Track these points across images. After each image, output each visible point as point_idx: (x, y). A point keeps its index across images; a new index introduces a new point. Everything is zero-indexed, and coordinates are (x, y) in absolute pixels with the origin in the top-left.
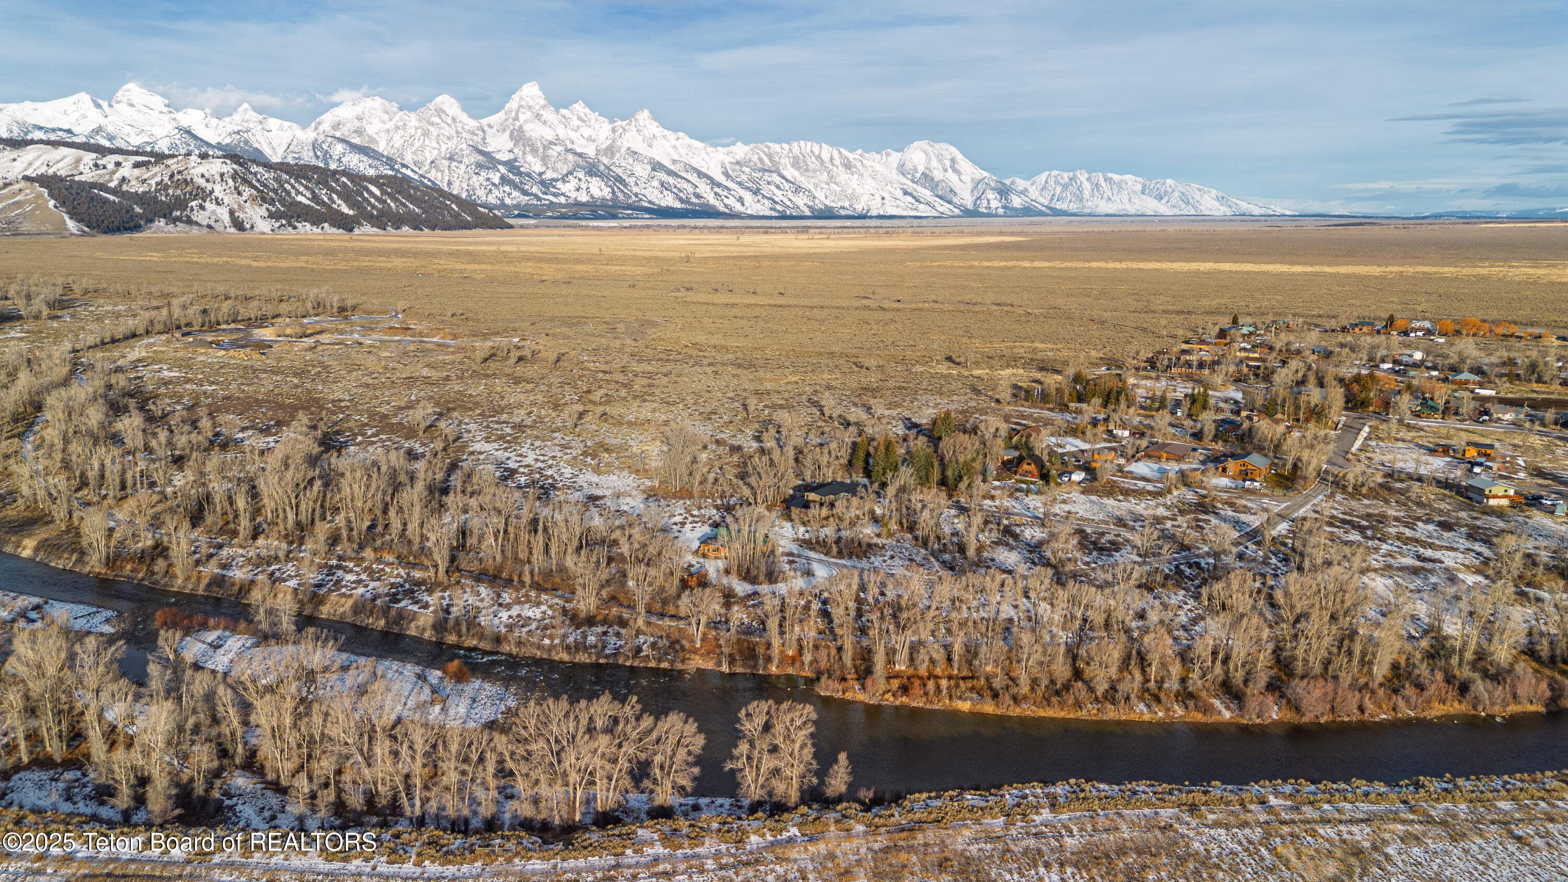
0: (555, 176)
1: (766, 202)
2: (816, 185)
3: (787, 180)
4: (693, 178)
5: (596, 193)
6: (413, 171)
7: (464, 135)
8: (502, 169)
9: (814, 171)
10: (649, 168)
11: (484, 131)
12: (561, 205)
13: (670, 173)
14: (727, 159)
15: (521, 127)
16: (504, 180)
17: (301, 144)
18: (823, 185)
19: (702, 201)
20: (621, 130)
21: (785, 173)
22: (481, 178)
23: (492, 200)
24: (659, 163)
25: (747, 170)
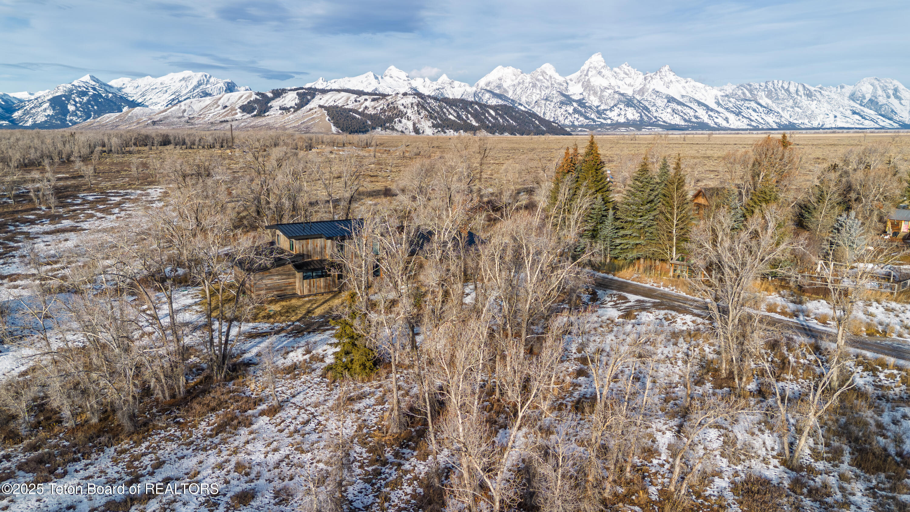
0: (606, 107)
1: (745, 120)
2: (783, 109)
3: (761, 106)
4: (695, 106)
5: (630, 117)
6: (525, 107)
7: (556, 85)
8: (575, 105)
9: (783, 99)
10: (666, 101)
11: (567, 83)
12: (607, 125)
13: (679, 103)
14: (720, 94)
15: (589, 80)
16: (575, 111)
17: (468, 94)
18: (789, 109)
19: (699, 120)
20: (650, 78)
21: (761, 101)
22: (562, 110)
23: (567, 122)
24: (672, 98)
25: (733, 100)
